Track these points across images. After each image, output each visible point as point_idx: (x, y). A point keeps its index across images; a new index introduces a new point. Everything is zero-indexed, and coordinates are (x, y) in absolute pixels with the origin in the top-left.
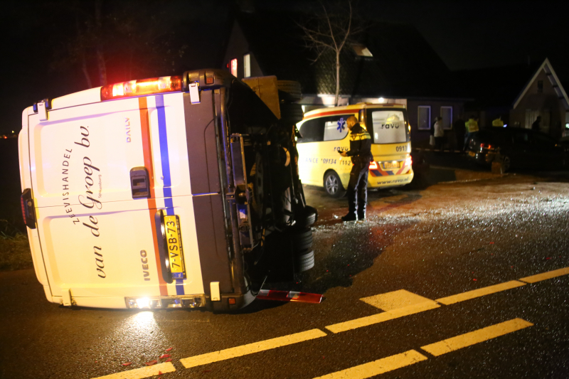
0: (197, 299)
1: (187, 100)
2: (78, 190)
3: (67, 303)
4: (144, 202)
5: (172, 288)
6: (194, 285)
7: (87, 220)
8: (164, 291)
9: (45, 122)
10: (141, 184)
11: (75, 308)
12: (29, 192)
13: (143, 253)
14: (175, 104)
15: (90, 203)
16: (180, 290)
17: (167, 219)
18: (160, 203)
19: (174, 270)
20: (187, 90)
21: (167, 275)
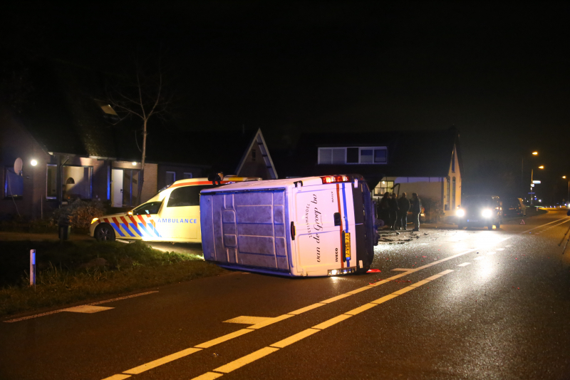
0: (353, 268)
1: (353, 185)
2: (312, 223)
3: (305, 275)
4: (338, 227)
5: (345, 264)
6: (353, 263)
7: (315, 236)
8: (342, 265)
9: (300, 192)
10: (337, 220)
11: (307, 278)
12: (292, 223)
13: (337, 249)
14: (348, 186)
15: (318, 228)
16: (348, 264)
17: (346, 234)
18: (344, 228)
19: (347, 256)
20: (354, 182)
21: (344, 259)
